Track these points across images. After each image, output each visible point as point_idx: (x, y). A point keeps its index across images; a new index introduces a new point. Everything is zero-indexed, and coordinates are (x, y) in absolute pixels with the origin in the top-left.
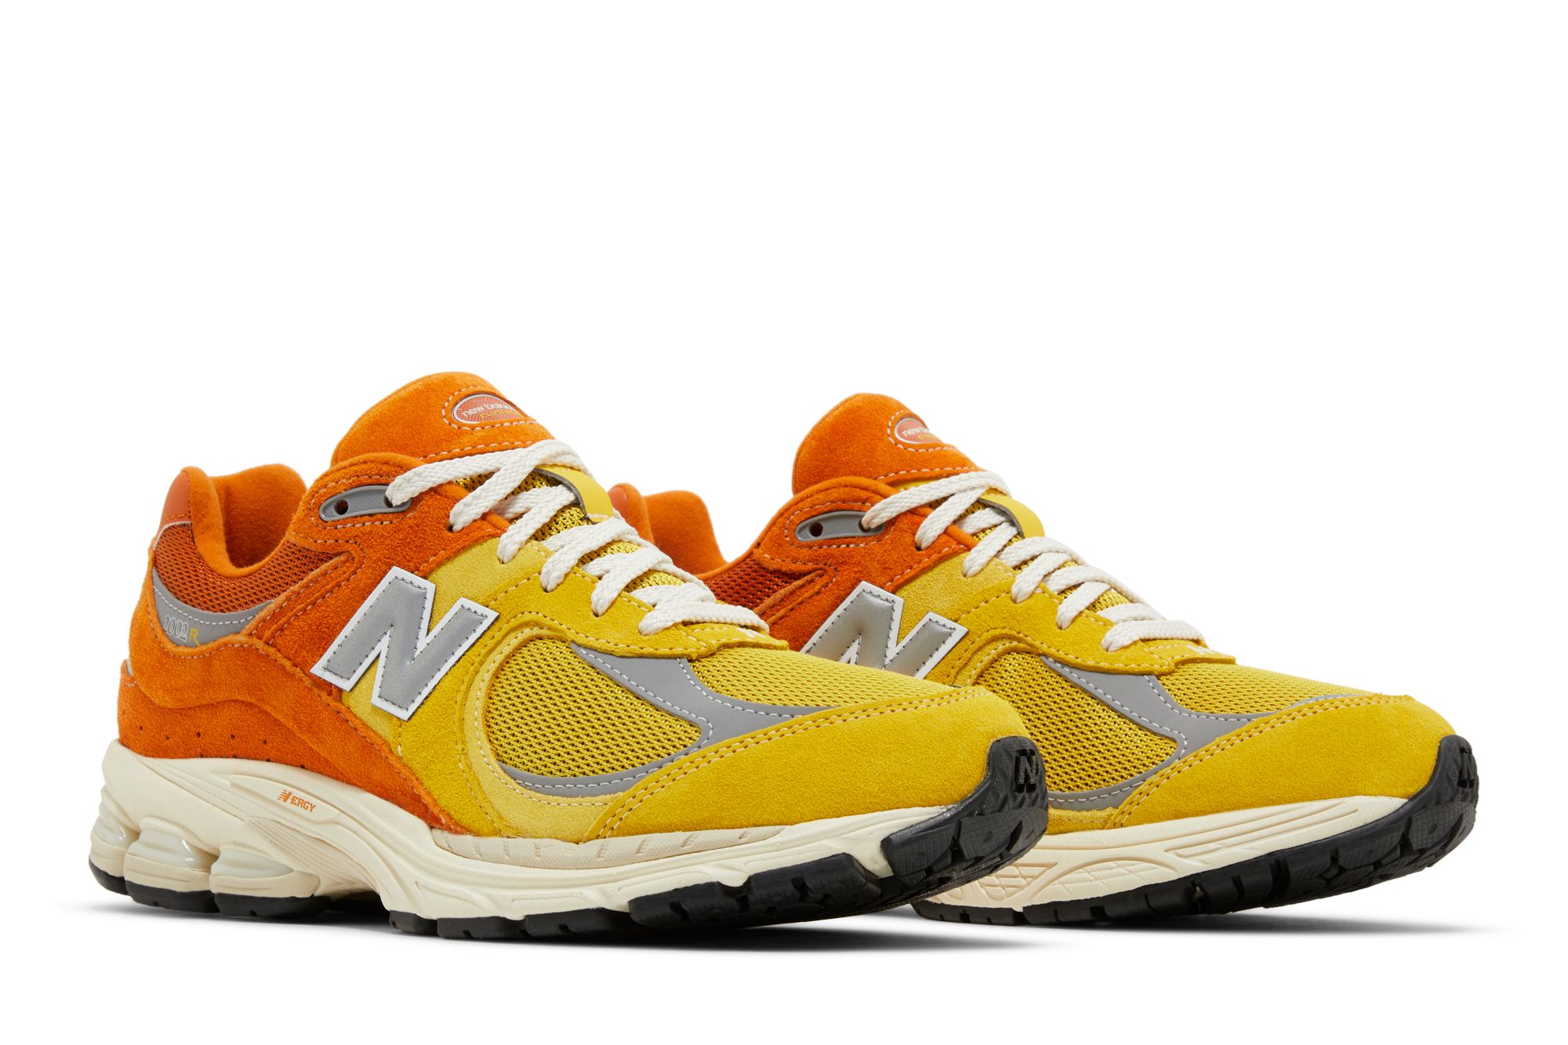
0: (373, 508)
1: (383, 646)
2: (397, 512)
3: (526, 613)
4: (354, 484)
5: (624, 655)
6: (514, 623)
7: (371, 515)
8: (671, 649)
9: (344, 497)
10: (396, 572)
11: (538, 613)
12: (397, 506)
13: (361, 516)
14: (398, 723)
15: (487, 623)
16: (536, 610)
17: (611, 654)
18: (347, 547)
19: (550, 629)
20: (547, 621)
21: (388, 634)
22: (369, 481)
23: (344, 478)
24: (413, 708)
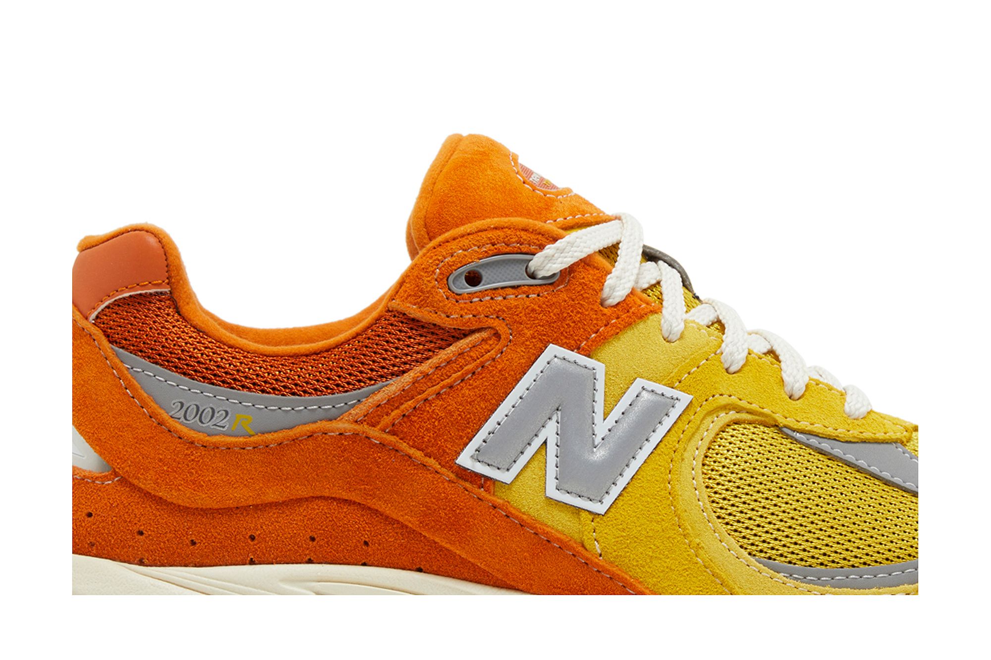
0: (515, 279)
1: (550, 432)
2: (545, 285)
3: (717, 396)
4: (490, 252)
5: (849, 440)
6: (707, 407)
7: (513, 287)
8: (885, 433)
9: (477, 267)
10: (553, 349)
11: (730, 396)
12: (544, 278)
13: (503, 288)
14: (591, 517)
15: (680, 407)
16: (728, 393)
17: (835, 439)
18: (491, 322)
19: (749, 412)
20: (743, 404)
21: (554, 418)
22: (508, 249)
23: (475, 245)
24: (608, 500)
